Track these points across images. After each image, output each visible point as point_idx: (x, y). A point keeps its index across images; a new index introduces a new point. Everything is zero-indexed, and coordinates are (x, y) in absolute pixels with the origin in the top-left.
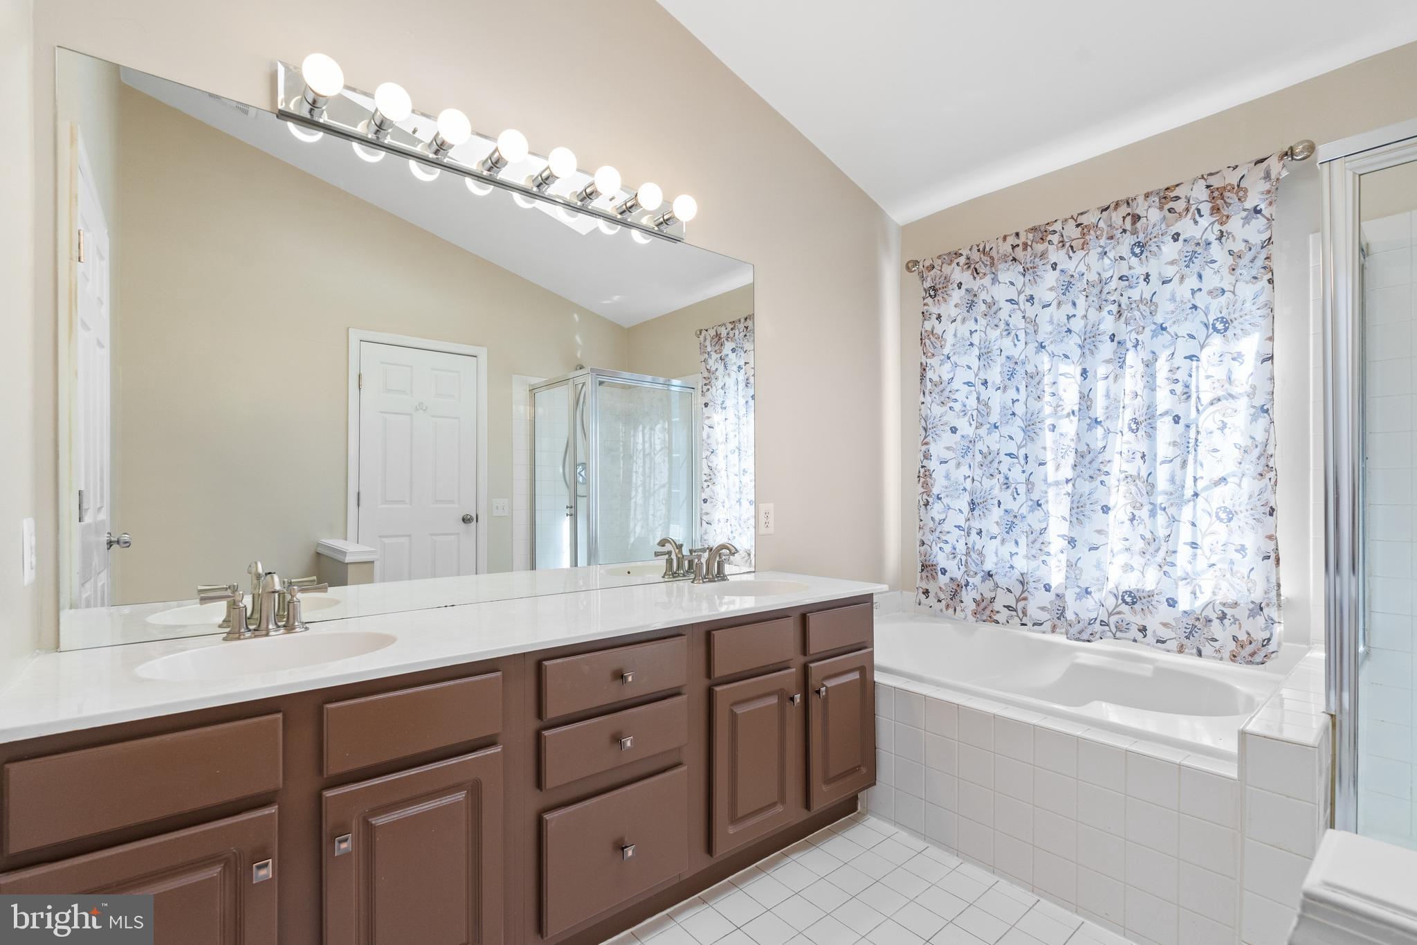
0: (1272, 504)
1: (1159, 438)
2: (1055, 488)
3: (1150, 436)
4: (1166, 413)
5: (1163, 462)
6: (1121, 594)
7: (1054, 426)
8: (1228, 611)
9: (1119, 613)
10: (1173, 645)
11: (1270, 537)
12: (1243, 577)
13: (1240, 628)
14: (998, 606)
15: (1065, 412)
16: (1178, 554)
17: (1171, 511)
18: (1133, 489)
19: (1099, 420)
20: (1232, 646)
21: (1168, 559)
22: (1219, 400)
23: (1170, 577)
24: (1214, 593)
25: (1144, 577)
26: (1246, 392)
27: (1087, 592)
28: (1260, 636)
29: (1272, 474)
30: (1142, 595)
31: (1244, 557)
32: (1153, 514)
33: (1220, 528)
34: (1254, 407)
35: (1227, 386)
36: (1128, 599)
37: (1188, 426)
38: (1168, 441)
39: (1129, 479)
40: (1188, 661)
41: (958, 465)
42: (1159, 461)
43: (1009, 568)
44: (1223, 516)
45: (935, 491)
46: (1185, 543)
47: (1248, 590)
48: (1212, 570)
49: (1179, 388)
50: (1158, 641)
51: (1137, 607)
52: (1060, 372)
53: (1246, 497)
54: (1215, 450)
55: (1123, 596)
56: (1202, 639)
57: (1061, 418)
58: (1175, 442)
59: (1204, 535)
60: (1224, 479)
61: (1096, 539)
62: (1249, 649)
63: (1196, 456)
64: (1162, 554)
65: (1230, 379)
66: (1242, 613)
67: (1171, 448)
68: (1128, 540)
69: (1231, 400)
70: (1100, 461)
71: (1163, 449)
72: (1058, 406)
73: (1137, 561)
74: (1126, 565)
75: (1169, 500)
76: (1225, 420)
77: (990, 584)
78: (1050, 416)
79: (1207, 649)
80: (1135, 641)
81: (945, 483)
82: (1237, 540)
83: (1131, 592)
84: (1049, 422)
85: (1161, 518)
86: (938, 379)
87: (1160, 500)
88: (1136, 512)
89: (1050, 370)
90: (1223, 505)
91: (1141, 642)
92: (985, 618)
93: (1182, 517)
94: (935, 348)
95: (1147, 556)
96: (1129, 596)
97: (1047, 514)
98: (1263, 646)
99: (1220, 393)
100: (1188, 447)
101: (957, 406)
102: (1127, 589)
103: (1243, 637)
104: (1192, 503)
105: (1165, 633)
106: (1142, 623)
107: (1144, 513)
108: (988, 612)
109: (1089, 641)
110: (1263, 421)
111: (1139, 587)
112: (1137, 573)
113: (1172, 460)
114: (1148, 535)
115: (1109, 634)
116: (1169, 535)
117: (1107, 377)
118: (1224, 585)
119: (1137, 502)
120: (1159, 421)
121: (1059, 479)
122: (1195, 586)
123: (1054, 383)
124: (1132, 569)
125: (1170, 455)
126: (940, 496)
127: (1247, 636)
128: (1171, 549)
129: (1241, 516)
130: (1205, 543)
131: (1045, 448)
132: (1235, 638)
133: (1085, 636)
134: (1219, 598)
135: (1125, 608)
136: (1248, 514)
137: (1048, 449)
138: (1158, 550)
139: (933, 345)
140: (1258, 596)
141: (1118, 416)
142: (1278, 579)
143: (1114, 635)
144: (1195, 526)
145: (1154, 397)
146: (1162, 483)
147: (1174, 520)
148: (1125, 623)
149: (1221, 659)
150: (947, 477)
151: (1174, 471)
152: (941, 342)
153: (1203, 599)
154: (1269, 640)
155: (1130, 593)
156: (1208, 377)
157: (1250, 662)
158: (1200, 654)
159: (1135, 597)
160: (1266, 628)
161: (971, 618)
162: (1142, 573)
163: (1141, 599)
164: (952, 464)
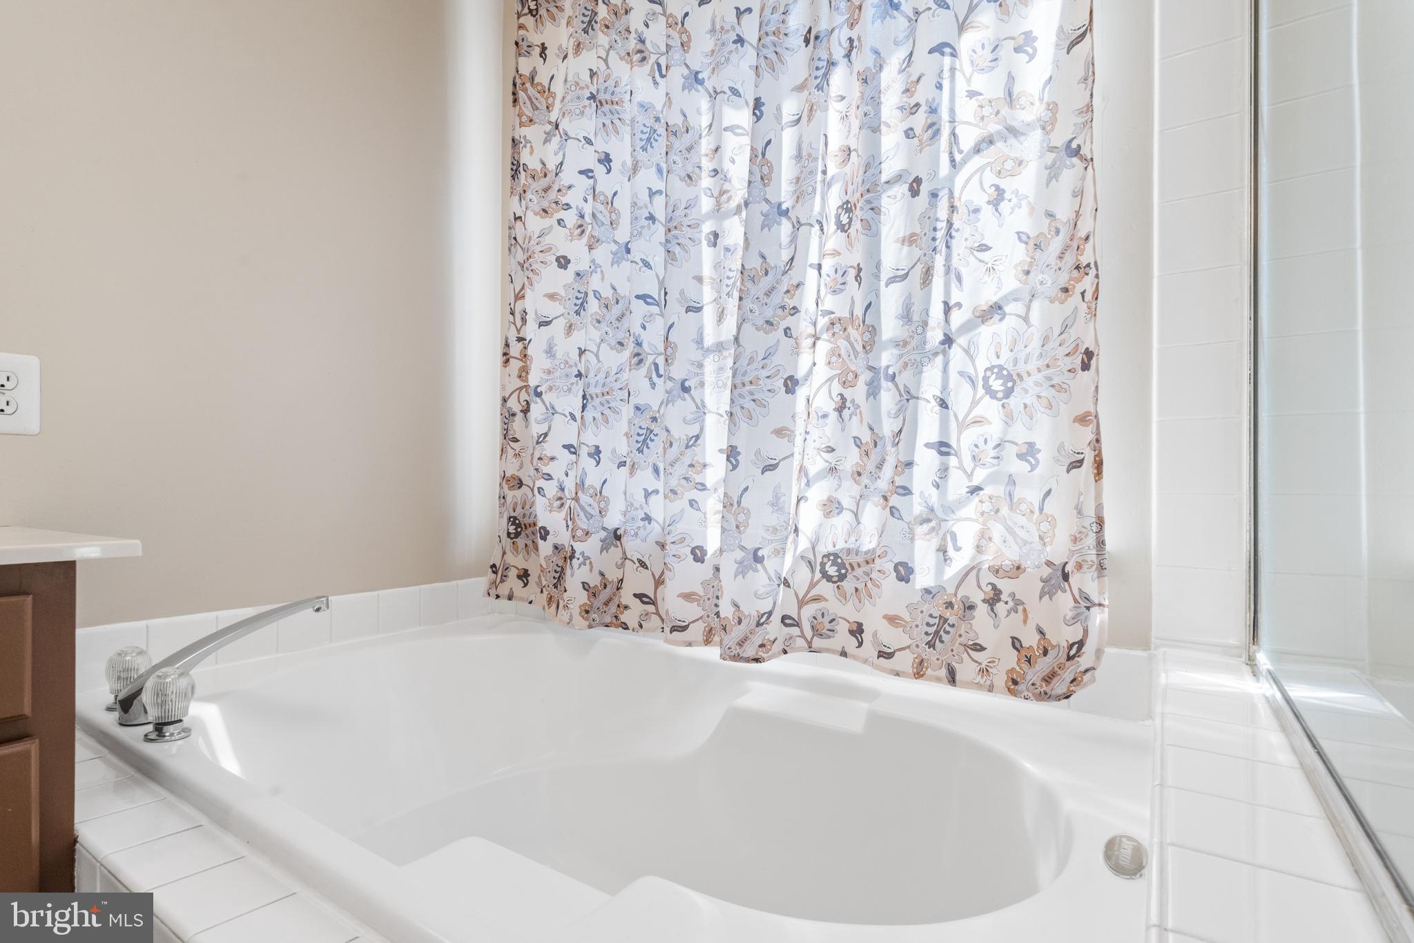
0: (1089, 343)
1: (884, 230)
2: (716, 359)
3: (872, 228)
4: (898, 178)
5: (892, 280)
6: (819, 560)
7: (716, 235)
8: (1005, 585)
9: (817, 599)
10: (905, 661)
11: (1083, 419)
12: (1032, 512)
13: (1025, 621)
14: (626, 597)
15: (733, 204)
16: (915, 468)
17: (904, 379)
18: (843, 344)
19: (784, 207)
20: (1010, 659)
21: (899, 481)
22: (991, 142)
23: (901, 518)
24: (979, 549)
25: (859, 523)
26: (1039, 120)
27: (758, 559)
28: (1064, 635)
29: (1087, 283)
30: (855, 560)
31: (1033, 468)
32: (873, 391)
33: (990, 408)
34: (1052, 149)
35: (1005, 111)
36: (832, 571)
37: (934, 195)
38: (901, 235)
39: (837, 328)
40: (933, 691)
41: (570, 328)
42: (884, 277)
43: (642, 519)
44: (997, 385)
45: (533, 380)
46: (927, 445)
47: (1041, 538)
48: (975, 499)
49: (920, 119)
50: (881, 654)
51: (848, 585)
52: (725, 124)
53: (1035, 345)
54: (984, 248)
55: (823, 565)
56: (956, 647)
57: (726, 216)
58: (913, 235)
59: (962, 427)
60: (997, 308)
61: (775, 448)
62: (1043, 666)
63: (948, 258)
64: (888, 471)
65: (1010, 95)
66: (1027, 587)
67: (906, 249)
68: (833, 450)
69: (1012, 141)
70: (785, 289)
71: (892, 256)
72: (722, 193)
73: (847, 493)
74: (830, 500)
75: (901, 356)
76: (1003, 184)
77: (615, 553)
78: (709, 216)
79: (966, 670)
80: (844, 654)
81: (547, 364)
82: (1020, 434)
83: (836, 556)
84: (707, 228)
85: (888, 398)
86: (539, 167)
87: (886, 358)
88: (848, 394)
89: (711, 126)
90: (996, 362)
91: (854, 657)
92: (608, 619)
93: (922, 390)
94: (535, 108)
95: (865, 480)
96: (834, 563)
97: (701, 409)
98: (1069, 658)
99: (994, 127)
100: (934, 239)
101: (570, 218)
102: (831, 549)
103: (1030, 640)
104: (940, 358)
105: (893, 637)
106: (855, 617)
107: (858, 393)
108: (613, 608)
109: (757, 660)
110: (1070, 174)
111: (851, 545)
112: (847, 516)
113: (907, 275)
114: (866, 437)
115: (801, 642)
116: (900, 431)
117: (798, 121)
118: (997, 531)
119: (848, 371)
120: (884, 196)
121: (723, 339)
122: (944, 539)
123: (716, 150)
124: (840, 509)
125: (905, 265)
126: (539, 389)
127: (1038, 637)
128: (903, 459)
129: (1029, 382)
130: (964, 442)
131: (699, 279)
132: (1016, 643)
133: (750, 651)
134: (988, 559)
135: (825, 588)
136: (1039, 377)
137: (706, 281)
138: (880, 466)
139: (532, 102)
140: (1058, 550)
141: (814, 190)
142: (1099, 507)
143: (810, 644)
144: (947, 407)
145: (877, 145)
146: (890, 327)
147: (909, 397)
148: (827, 619)
149: (991, 689)
150: (550, 352)
151: (910, 296)
152: (547, 99)
153: (960, 560)
154: (1081, 644)
155: (834, 557)
156: (972, 94)
157: (1044, 696)
158: (952, 679)
159: (842, 566)
160: (1076, 618)
161: (579, 621)
162: (856, 515)
163: (853, 569)
164: (559, 326)
